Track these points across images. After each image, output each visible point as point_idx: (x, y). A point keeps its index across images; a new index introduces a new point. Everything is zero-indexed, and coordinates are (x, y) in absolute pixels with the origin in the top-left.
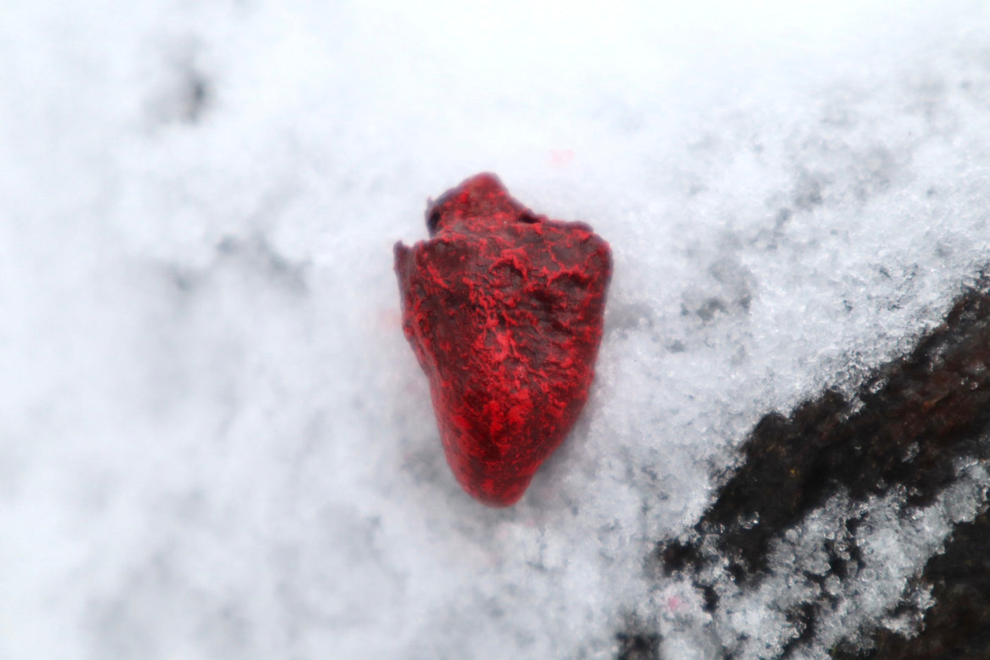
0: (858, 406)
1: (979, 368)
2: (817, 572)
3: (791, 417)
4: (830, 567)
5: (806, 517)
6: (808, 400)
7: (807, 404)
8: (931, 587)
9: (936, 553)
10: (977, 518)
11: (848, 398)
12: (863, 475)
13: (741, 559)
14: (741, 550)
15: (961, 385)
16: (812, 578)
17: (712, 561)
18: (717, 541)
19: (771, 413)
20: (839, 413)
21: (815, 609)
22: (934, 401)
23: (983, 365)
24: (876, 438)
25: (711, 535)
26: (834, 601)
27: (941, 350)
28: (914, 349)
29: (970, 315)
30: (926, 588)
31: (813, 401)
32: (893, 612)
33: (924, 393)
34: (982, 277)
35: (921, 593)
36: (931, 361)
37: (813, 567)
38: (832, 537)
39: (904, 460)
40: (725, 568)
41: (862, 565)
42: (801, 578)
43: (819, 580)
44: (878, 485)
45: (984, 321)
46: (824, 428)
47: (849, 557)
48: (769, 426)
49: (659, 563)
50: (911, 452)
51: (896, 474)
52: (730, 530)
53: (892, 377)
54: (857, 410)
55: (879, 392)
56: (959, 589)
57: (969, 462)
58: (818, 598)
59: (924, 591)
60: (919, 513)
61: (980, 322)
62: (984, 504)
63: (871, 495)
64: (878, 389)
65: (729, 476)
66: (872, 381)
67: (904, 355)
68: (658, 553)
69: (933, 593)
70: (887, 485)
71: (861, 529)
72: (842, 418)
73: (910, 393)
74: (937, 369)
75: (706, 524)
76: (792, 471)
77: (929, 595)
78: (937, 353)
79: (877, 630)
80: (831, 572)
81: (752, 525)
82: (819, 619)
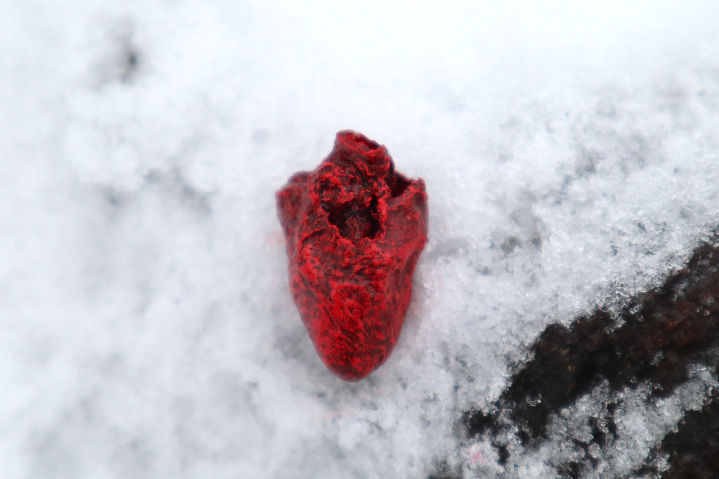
0: (621, 323)
1: (709, 301)
2: (583, 440)
3: (570, 328)
4: (593, 438)
5: (577, 400)
6: (583, 316)
7: (582, 319)
8: (668, 456)
9: (671, 431)
10: (704, 408)
11: (613, 316)
12: (621, 373)
13: (527, 427)
14: (527, 422)
15: (696, 312)
16: (579, 445)
17: (506, 428)
18: (510, 414)
19: (555, 324)
20: (607, 328)
21: (580, 467)
22: (676, 323)
23: (713, 298)
24: (633, 347)
25: (506, 410)
26: (595, 462)
27: (683, 286)
28: (663, 285)
29: (706, 262)
30: (664, 457)
31: (587, 317)
32: (638, 472)
33: (669, 317)
34: (715, 235)
35: (660, 460)
36: (675, 294)
37: (579, 437)
38: (596, 416)
39: (652, 364)
40: (516, 434)
41: (616, 437)
42: (571, 444)
43: (584, 446)
44: (631, 381)
45: (715, 267)
46: (595, 337)
47: (608, 431)
48: (553, 333)
49: (464, 427)
50: (657, 358)
51: (645, 373)
52: (520, 407)
53: (646, 303)
54: (620, 326)
55: (637, 313)
56: (687, 458)
57: (699, 368)
58: (583, 459)
59: (662, 459)
60: (660, 403)
61: (712, 268)
62: (709, 398)
63: (626, 387)
64: (636, 311)
65: (521, 367)
66: (632, 305)
67: (656, 288)
68: (464, 420)
69: (669, 461)
70: (638, 381)
71: (618, 411)
72: (609, 331)
73: (659, 316)
74: (679, 298)
75: (503, 401)
76: (569, 367)
77: (666, 462)
78: (680, 288)
80: (593, 441)
81: (536, 404)
82: (582, 474)
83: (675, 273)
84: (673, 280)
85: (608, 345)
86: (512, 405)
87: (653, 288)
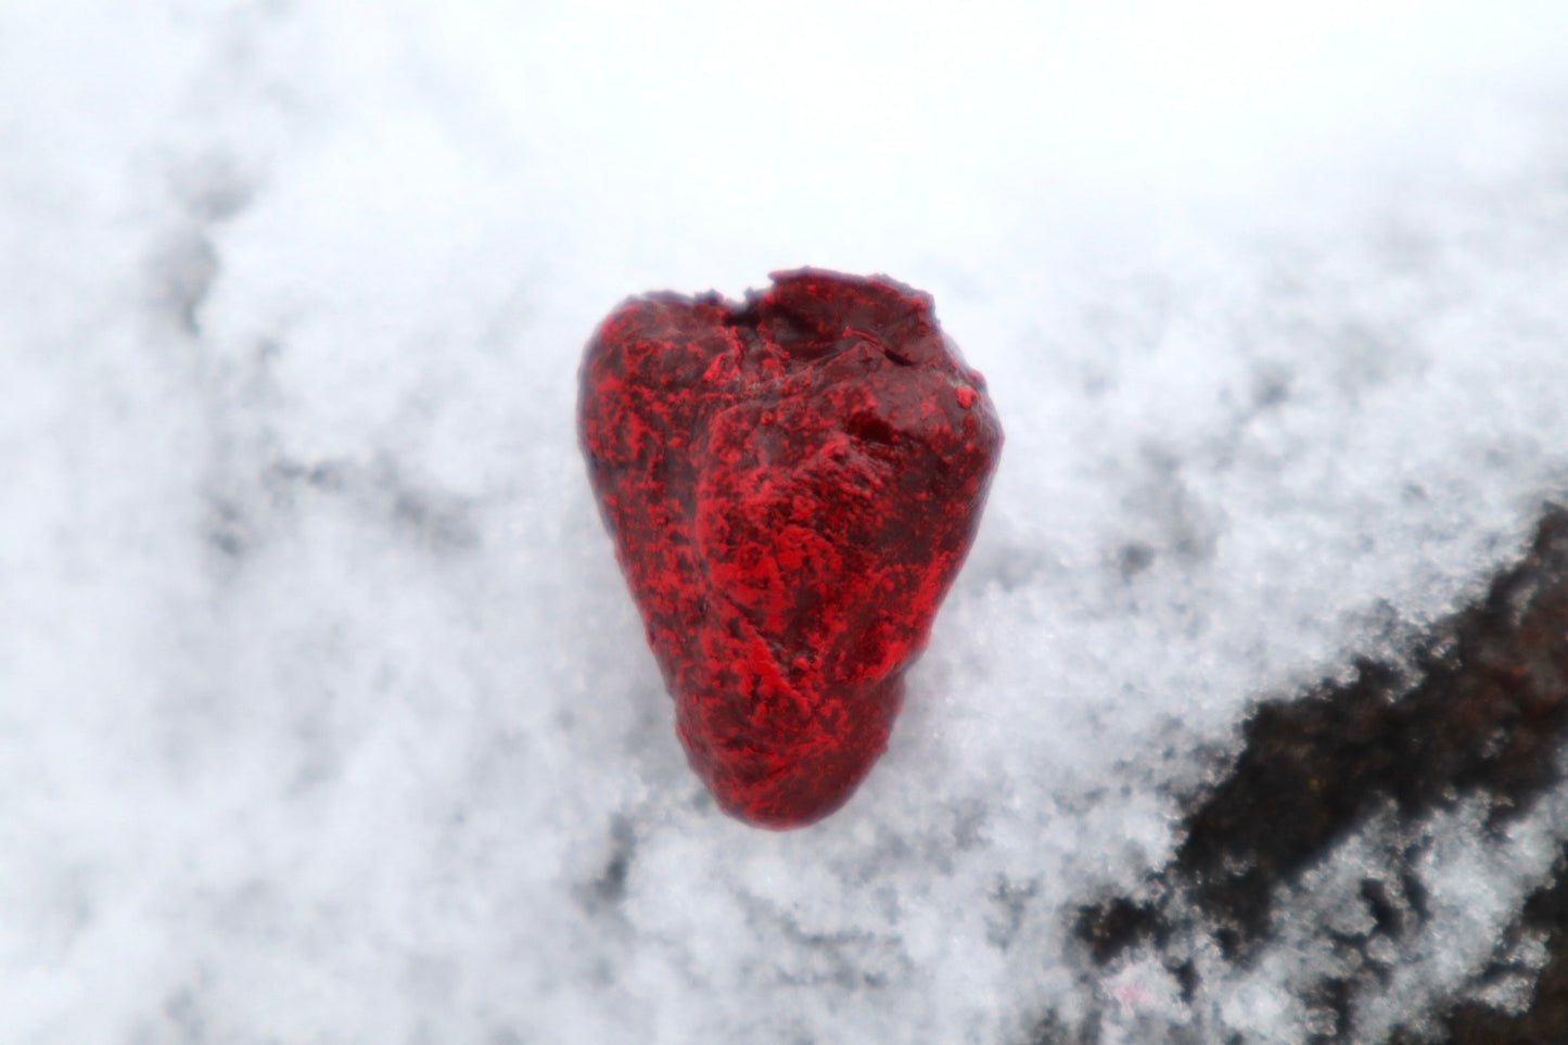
0: (1414, 680)
2: (1357, 929)
4: (1375, 923)
5: (1334, 849)
8: (1544, 937)
9: (1539, 887)
11: (1395, 667)
12: (1421, 783)
13: (1233, 920)
14: (1231, 908)
16: (1345, 942)
17: (1186, 928)
18: (1193, 895)
20: (1388, 691)
21: (1351, 987)
22: (1528, 666)
24: (1443, 725)
25: (1182, 888)
26: (1383, 973)
27: (1528, 592)
28: (1489, 594)
30: (1535, 937)
32: (1483, 978)
33: (1511, 656)
35: (1529, 946)
36: (1515, 609)
37: (1345, 926)
38: (1377, 876)
39: (1486, 755)
40: (1213, 936)
41: (1425, 915)
42: (1327, 943)
43: (1358, 941)
46: (1362, 713)
47: (1406, 905)
48: (1271, 718)
50: (1491, 745)
51: (1471, 776)
52: (1212, 879)
53: (1462, 634)
54: (1414, 684)
55: (1447, 655)
58: (1360, 970)
59: (1532, 943)
60: (1513, 830)
63: (1436, 809)
64: (1444, 651)
65: (1203, 798)
66: (1433, 641)
67: (1475, 604)
69: (1548, 945)
70: (1459, 795)
72: (1391, 697)
73: (1489, 654)
74: (1526, 620)
75: (1172, 872)
76: (1314, 783)
77: (1543, 948)
78: (1523, 598)
79: (1457, 1009)
80: (1377, 930)
81: (1246, 869)
82: (1358, 1002)
83: (1509, 568)
84: (1504, 584)
85: (1393, 725)
86: (1192, 878)
87: (1468, 603)
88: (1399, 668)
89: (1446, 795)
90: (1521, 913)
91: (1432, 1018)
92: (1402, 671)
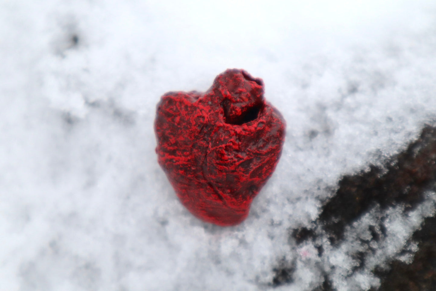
0: (386, 171)
1: (434, 156)
2: (367, 239)
4: (372, 237)
8: (417, 243)
9: (417, 230)
12: (386, 199)
13: (333, 235)
14: (333, 231)
15: (428, 162)
16: (364, 242)
18: (323, 227)
19: (347, 175)
20: (378, 174)
21: (365, 254)
22: (417, 169)
24: (393, 184)
25: (320, 225)
26: (374, 251)
27: (419, 149)
28: (407, 149)
29: (430, 135)
30: (415, 243)
33: (412, 166)
36: (414, 153)
37: (364, 238)
38: (373, 225)
39: (404, 193)
40: (328, 239)
43: (367, 242)
46: (371, 180)
47: (381, 233)
48: (346, 180)
50: (407, 189)
51: (400, 198)
52: (329, 223)
53: (399, 159)
54: (385, 173)
55: (395, 165)
56: (427, 244)
58: (368, 250)
61: (433, 138)
63: (390, 207)
65: (327, 201)
66: (391, 161)
67: (404, 151)
69: (419, 246)
70: (396, 203)
72: (379, 176)
73: (407, 165)
74: (417, 156)
75: (318, 221)
76: (357, 198)
77: (416, 246)
78: (417, 150)
79: (393, 262)
80: (373, 239)
81: (338, 221)
82: (366, 258)
83: (414, 142)
84: (412, 146)
85: (379, 184)
86: (323, 222)
87: (402, 151)
88: (382, 168)
89: (393, 203)
90: (412, 237)
91: (386, 264)
92: (383, 169)
